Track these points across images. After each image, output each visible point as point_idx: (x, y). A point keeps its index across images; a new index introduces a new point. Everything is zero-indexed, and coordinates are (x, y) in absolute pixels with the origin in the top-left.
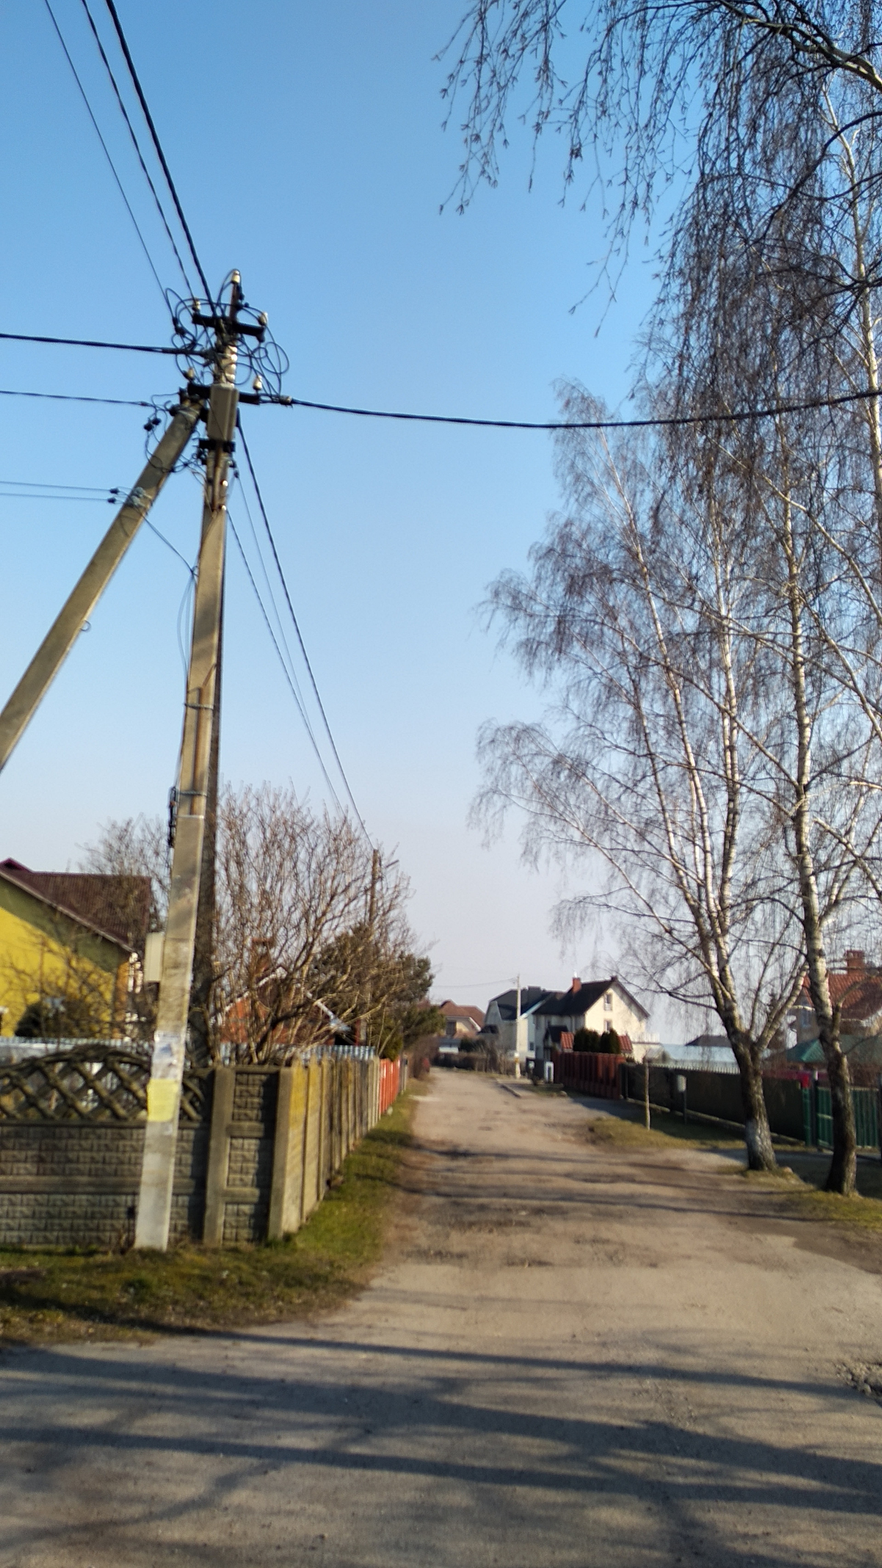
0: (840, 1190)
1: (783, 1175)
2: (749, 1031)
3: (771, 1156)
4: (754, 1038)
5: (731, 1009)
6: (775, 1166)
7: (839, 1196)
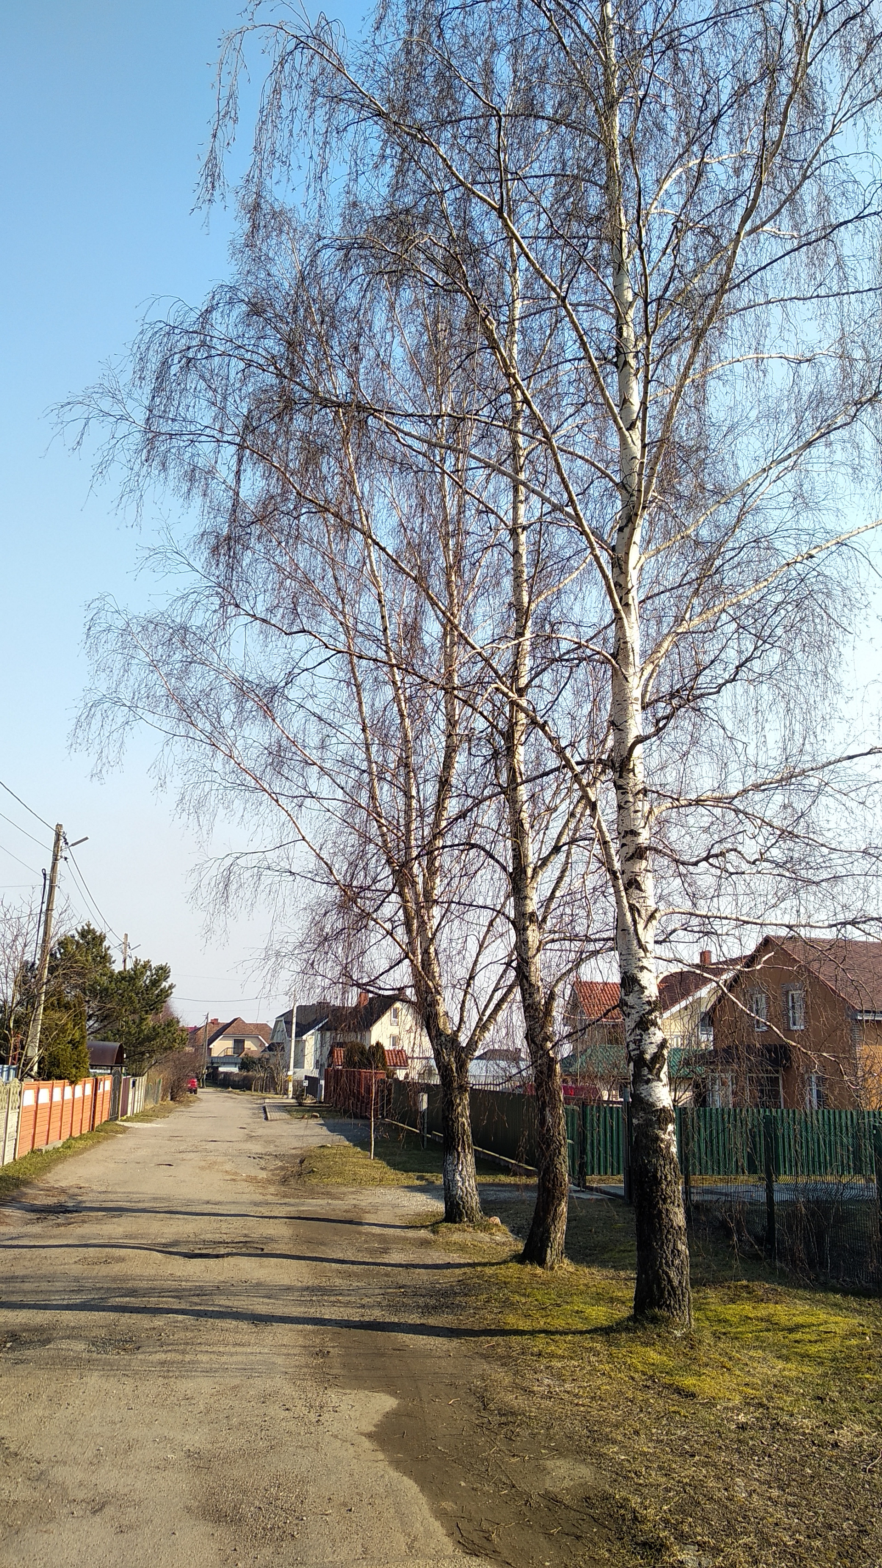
0: (542, 1262)
1: (486, 1228)
2: (456, 1033)
3: (474, 1201)
4: (463, 1039)
5: (435, 1003)
6: (478, 1216)
7: (539, 1271)
